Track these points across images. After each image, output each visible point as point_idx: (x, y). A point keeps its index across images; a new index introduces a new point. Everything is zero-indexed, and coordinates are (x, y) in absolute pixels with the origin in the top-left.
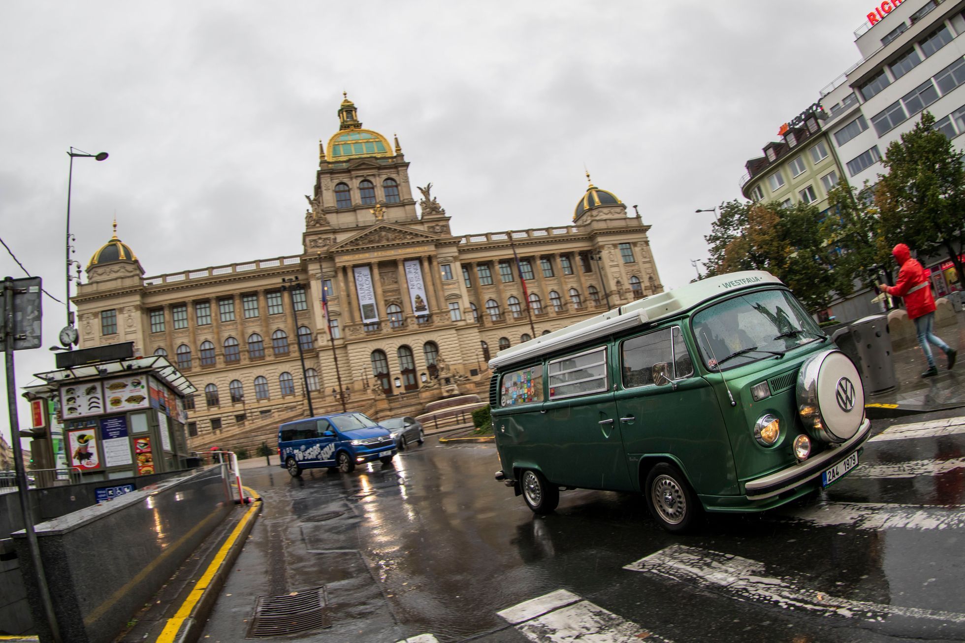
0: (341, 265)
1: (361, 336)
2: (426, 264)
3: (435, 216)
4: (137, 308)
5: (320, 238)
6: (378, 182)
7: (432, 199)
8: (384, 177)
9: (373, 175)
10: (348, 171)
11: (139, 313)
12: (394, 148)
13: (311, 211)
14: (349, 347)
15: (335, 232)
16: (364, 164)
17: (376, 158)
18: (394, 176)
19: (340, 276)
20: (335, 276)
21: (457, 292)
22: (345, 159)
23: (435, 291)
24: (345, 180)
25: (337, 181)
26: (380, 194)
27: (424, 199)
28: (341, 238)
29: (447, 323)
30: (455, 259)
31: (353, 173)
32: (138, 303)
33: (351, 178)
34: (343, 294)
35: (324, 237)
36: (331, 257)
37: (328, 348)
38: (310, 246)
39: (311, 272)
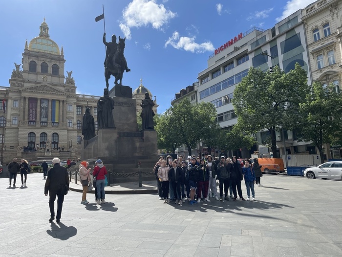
0: (24, 97)
1: (26, 126)
2: (61, 103)
3: (70, 85)
5: (17, 83)
6: (50, 65)
7: (71, 77)
8: (54, 63)
9: (48, 61)
12: (60, 52)
13: (15, 70)
14: (20, 129)
15: (24, 82)
16: (45, 55)
17: (51, 54)
18: (58, 64)
19: (22, 100)
20: (20, 100)
21: (72, 116)
22: (37, 51)
23: (63, 114)
26: (50, 70)
27: (68, 77)
28: (26, 85)
29: (64, 127)
30: (75, 103)
31: (39, 58)
33: (38, 60)
34: (22, 108)
35: (19, 83)
36: (20, 92)
37: (10, 128)
38: (11, 85)
39: (9, 96)
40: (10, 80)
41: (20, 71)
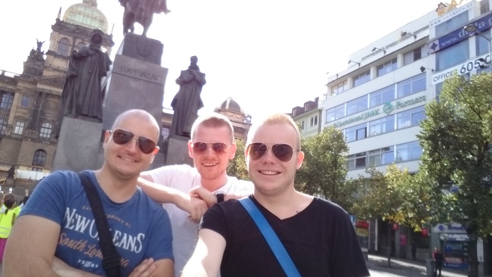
0: (40, 91)
10: (73, 32)
14: (24, 143)
15: (45, 68)
20: (34, 95)
24: (69, 38)
25: (63, 37)
28: (47, 73)
33: (73, 38)
36: (35, 83)
37: (9, 138)
38: (25, 71)
39: (18, 87)
40: (25, 63)
41: (42, 51)
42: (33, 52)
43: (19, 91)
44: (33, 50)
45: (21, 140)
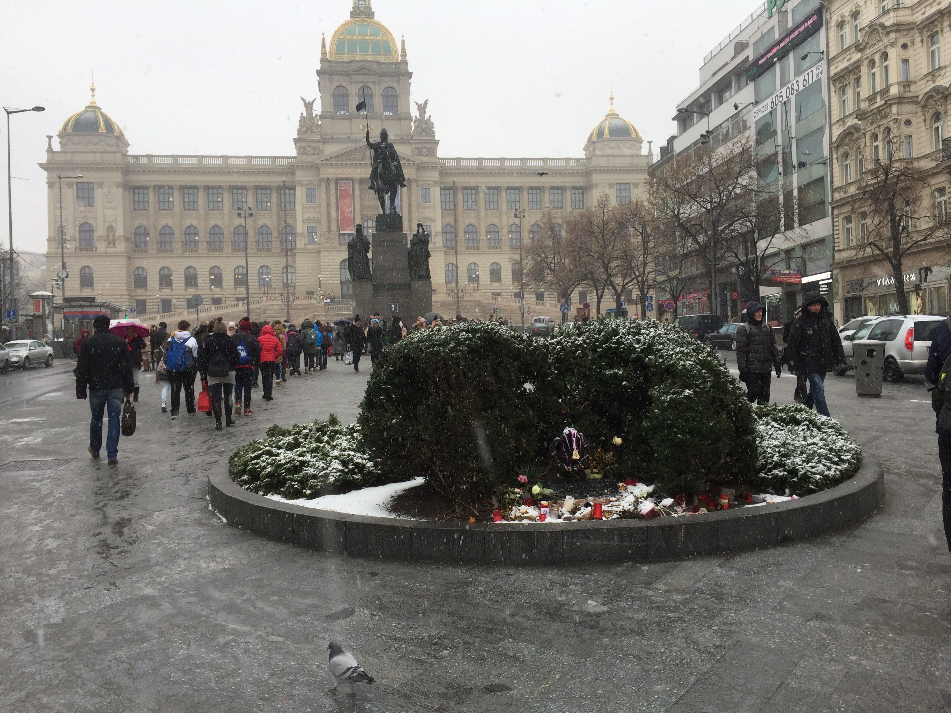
0: (326, 176)
1: (335, 245)
3: (424, 138)
4: (118, 185)
5: (309, 146)
6: (377, 91)
7: (426, 117)
8: (385, 85)
9: (374, 82)
10: (348, 74)
11: (120, 191)
12: (400, 53)
13: (305, 115)
14: (322, 254)
15: (324, 141)
16: (365, 68)
17: (379, 63)
18: (394, 85)
19: (323, 186)
20: (319, 186)
21: (430, 215)
22: (348, 59)
23: (410, 212)
24: (344, 84)
25: (337, 84)
27: (418, 117)
28: (329, 149)
30: (436, 182)
31: (353, 77)
32: (120, 180)
33: (351, 83)
34: (324, 204)
35: (314, 145)
36: (316, 167)
37: (304, 251)
38: (299, 153)
39: (297, 179)
40: (295, 141)
41: (314, 115)
42: (302, 120)
43: (300, 183)
44: (302, 117)
45: (319, 252)
